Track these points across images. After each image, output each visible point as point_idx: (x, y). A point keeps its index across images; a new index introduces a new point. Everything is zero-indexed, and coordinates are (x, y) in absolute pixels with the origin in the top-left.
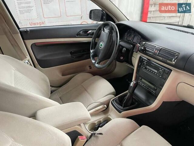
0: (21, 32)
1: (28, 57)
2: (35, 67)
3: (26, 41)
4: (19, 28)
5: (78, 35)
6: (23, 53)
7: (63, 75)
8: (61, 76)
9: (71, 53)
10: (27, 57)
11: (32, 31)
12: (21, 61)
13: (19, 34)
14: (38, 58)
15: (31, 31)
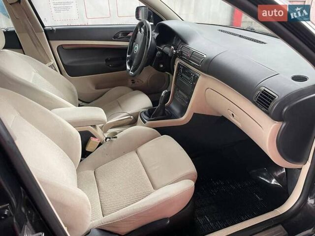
0: (46, 31)
1: (53, 61)
2: (61, 73)
3: (52, 42)
4: (43, 26)
5: (116, 38)
6: (47, 56)
7: (97, 88)
8: (94, 89)
9: (107, 60)
10: (51, 60)
11: (59, 30)
12: (44, 65)
13: (44, 33)
14: (65, 63)
15: (57, 30)
